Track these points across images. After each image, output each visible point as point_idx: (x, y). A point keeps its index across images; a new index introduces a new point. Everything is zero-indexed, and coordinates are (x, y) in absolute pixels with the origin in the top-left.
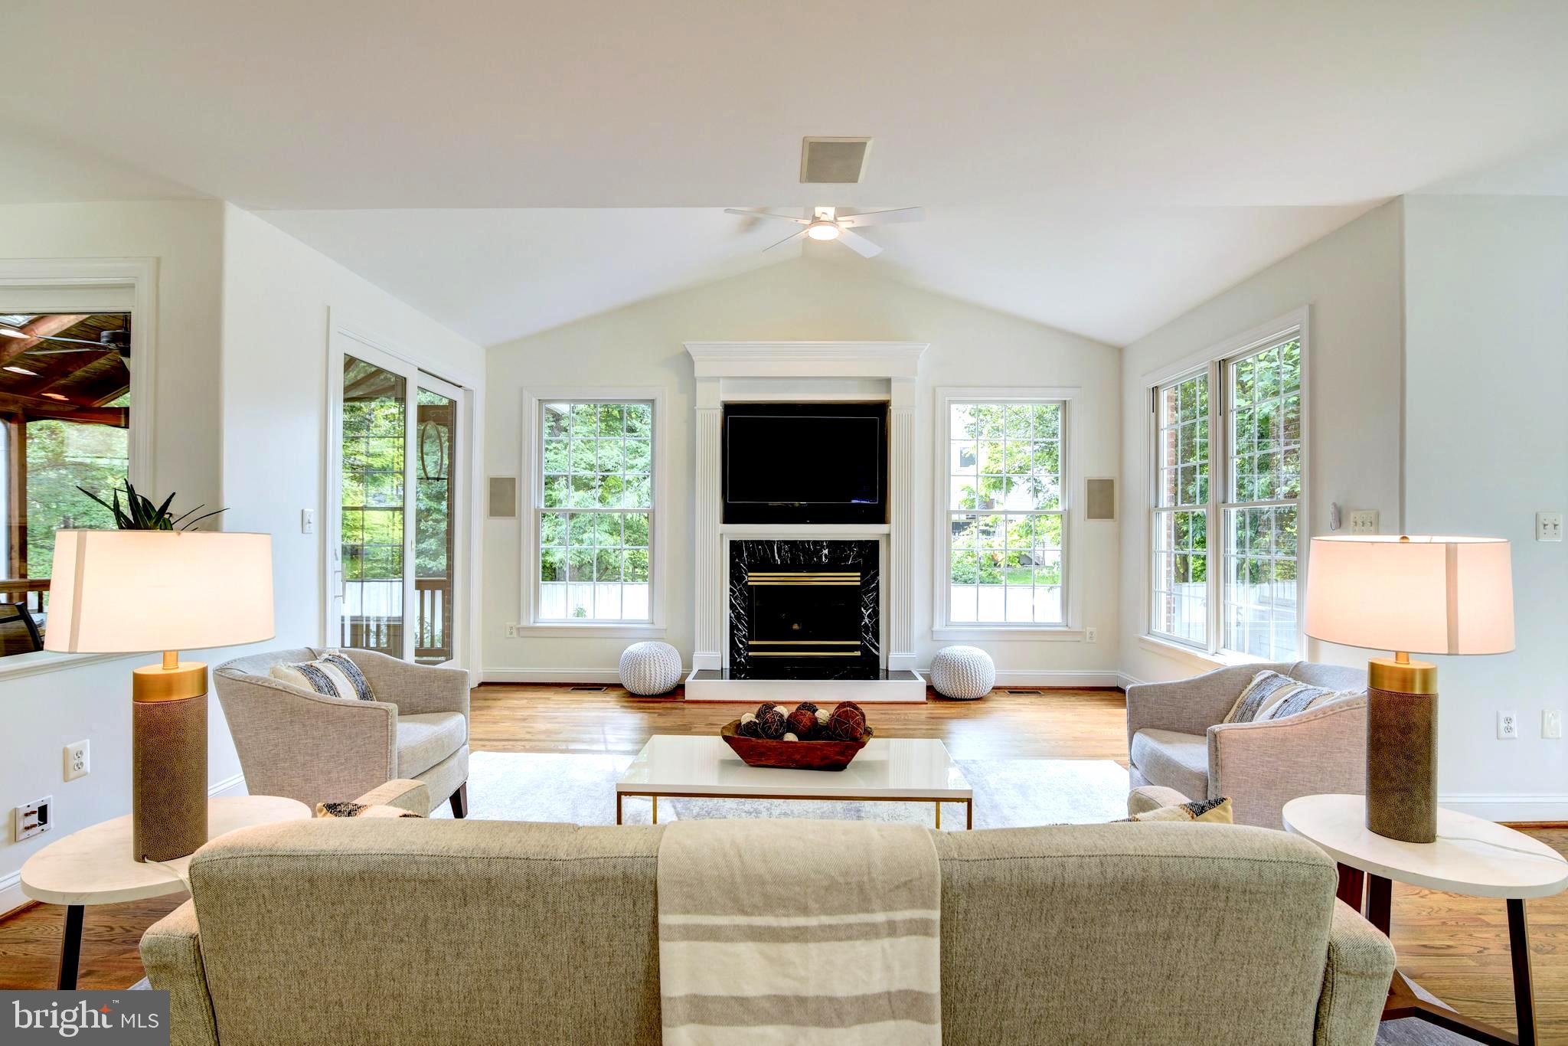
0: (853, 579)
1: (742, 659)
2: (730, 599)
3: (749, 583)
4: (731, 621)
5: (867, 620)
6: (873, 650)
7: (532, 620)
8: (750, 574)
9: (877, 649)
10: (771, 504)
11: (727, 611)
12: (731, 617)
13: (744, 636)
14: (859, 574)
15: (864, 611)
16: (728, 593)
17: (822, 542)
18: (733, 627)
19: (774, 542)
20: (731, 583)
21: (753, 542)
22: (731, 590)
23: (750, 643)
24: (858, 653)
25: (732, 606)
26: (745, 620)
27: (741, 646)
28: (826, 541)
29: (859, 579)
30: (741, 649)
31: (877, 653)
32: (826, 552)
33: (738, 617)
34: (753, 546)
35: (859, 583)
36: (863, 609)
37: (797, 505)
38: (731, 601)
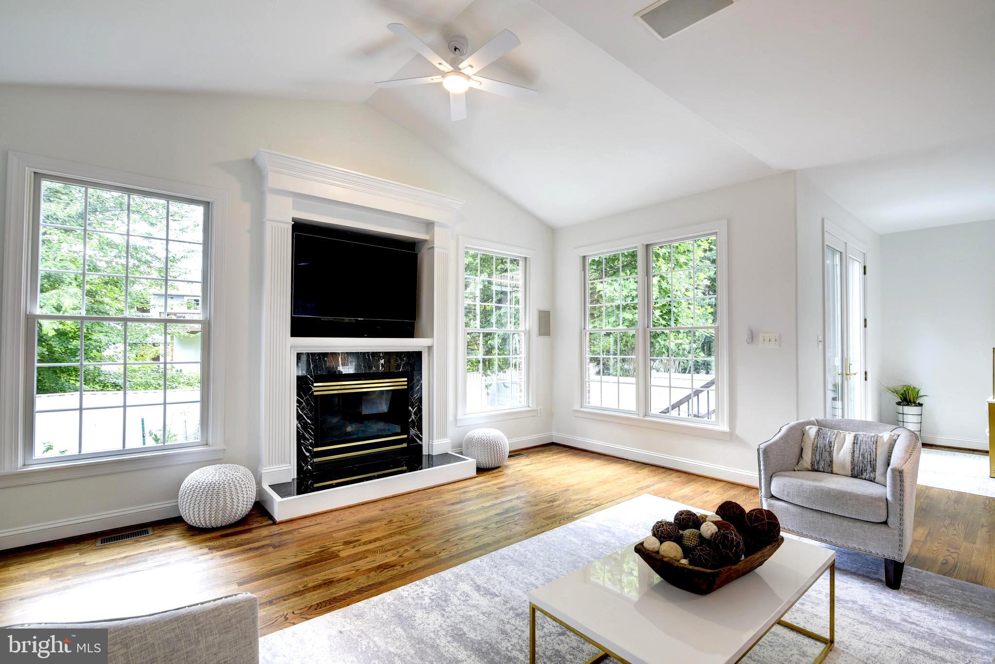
0: (401, 383)
1: (309, 467)
2: (297, 410)
3: (315, 393)
4: (298, 432)
5: (413, 417)
6: (418, 441)
7: (23, 463)
8: (315, 384)
9: (421, 439)
10: (324, 318)
11: (295, 422)
12: (298, 427)
13: (311, 444)
14: (406, 379)
15: (411, 409)
16: (296, 404)
17: (379, 353)
18: (300, 437)
19: (339, 353)
20: (298, 395)
21: (319, 355)
22: (298, 401)
23: (315, 450)
24: (405, 445)
25: (299, 417)
26: (311, 429)
27: (307, 454)
28: (382, 352)
29: (406, 383)
30: (308, 457)
31: (420, 443)
32: (382, 361)
33: (305, 425)
34: (319, 358)
35: (406, 387)
36: (410, 408)
37: (354, 321)
38: (298, 412)
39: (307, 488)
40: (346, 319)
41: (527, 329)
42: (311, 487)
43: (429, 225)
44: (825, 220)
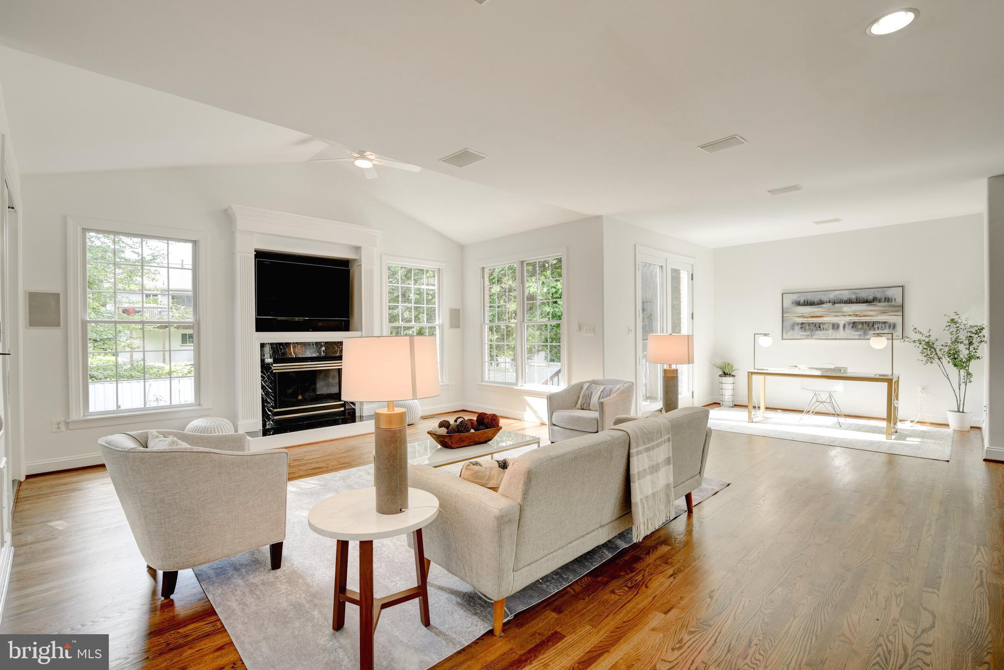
0: (338, 364)
1: (271, 422)
2: (262, 382)
3: (274, 371)
4: (262, 397)
6: (352, 406)
7: (82, 415)
8: (274, 365)
9: (354, 405)
10: (279, 318)
11: (260, 391)
12: (262, 395)
13: (272, 407)
16: (260, 379)
17: (321, 342)
18: (264, 401)
19: (291, 343)
20: (262, 372)
21: (276, 344)
22: (262, 377)
23: (275, 410)
24: (342, 409)
25: (263, 387)
26: (272, 396)
27: (270, 413)
28: (323, 342)
30: (270, 415)
31: (354, 407)
32: (323, 349)
33: (267, 393)
34: (277, 347)
37: (302, 320)
38: (262, 384)
39: (270, 435)
40: (297, 319)
41: (441, 323)
42: (273, 434)
43: (358, 249)
44: (637, 245)
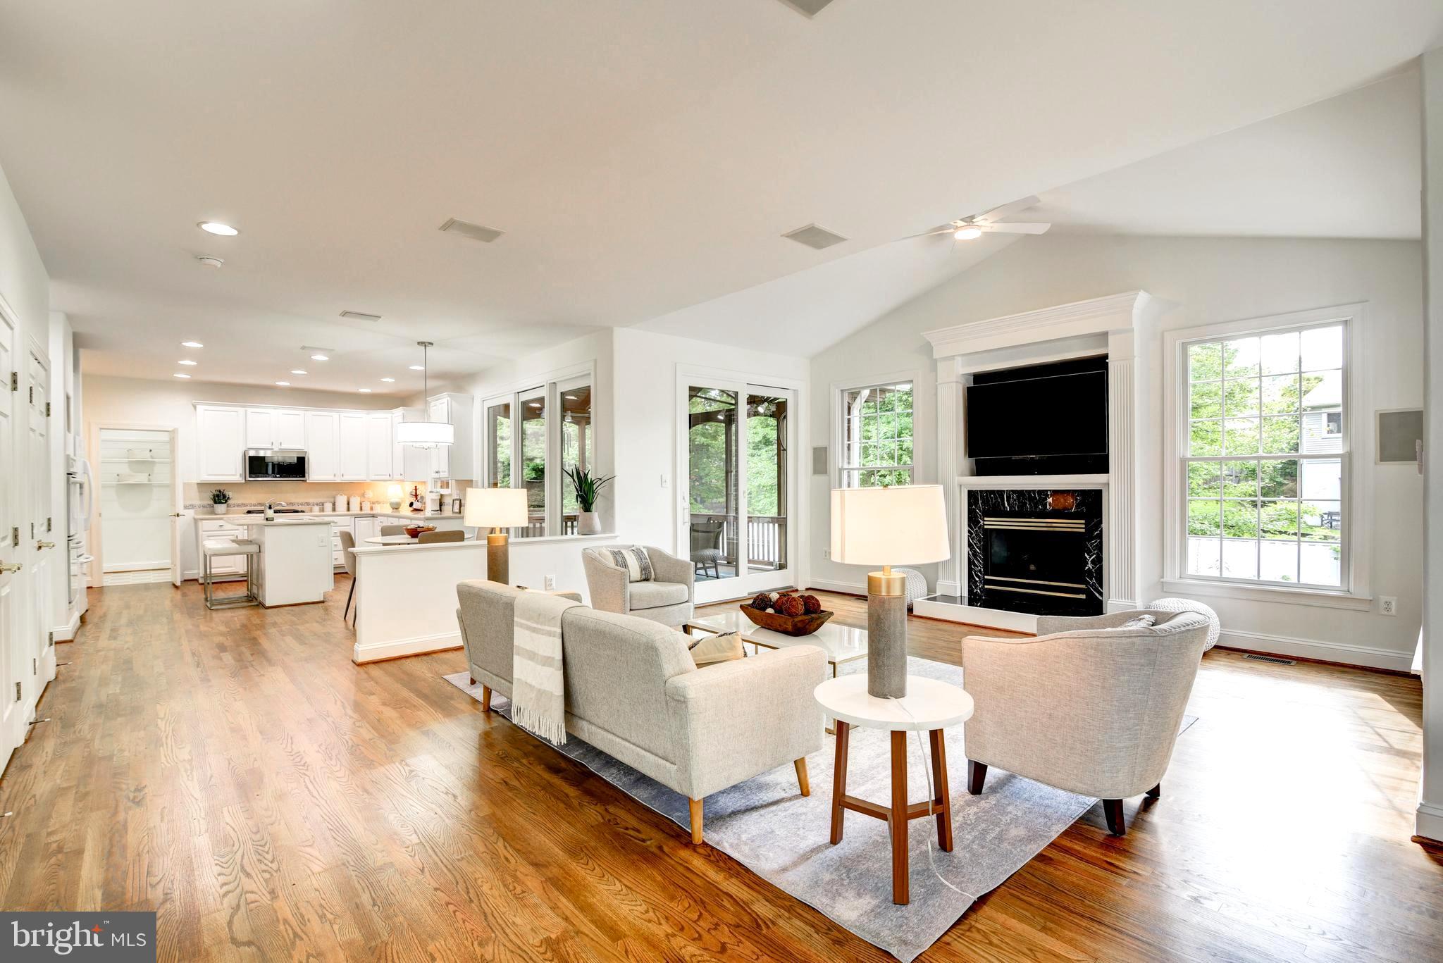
0: (1078, 526)
1: (979, 591)
2: (968, 539)
3: (986, 527)
4: (969, 559)
5: (1090, 566)
6: (1097, 595)
8: (986, 519)
9: (1101, 594)
11: (966, 549)
12: (969, 554)
13: (980, 571)
14: (1083, 521)
15: (1087, 557)
16: (967, 534)
17: (1047, 491)
18: (970, 563)
19: (1004, 491)
20: (969, 526)
21: (986, 491)
22: (969, 532)
23: (985, 578)
24: (1083, 597)
25: (970, 545)
26: (980, 557)
27: (977, 579)
28: (1050, 490)
29: (1084, 526)
30: (978, 582)
31: (1100, 598)
32: (1050, 500)
33: (975, 554)
34: (987, 496)
35: (1084, 530)
36: (1086, 555)
38: (969, 541)
39: (977, 606)
42: (980, 606)
